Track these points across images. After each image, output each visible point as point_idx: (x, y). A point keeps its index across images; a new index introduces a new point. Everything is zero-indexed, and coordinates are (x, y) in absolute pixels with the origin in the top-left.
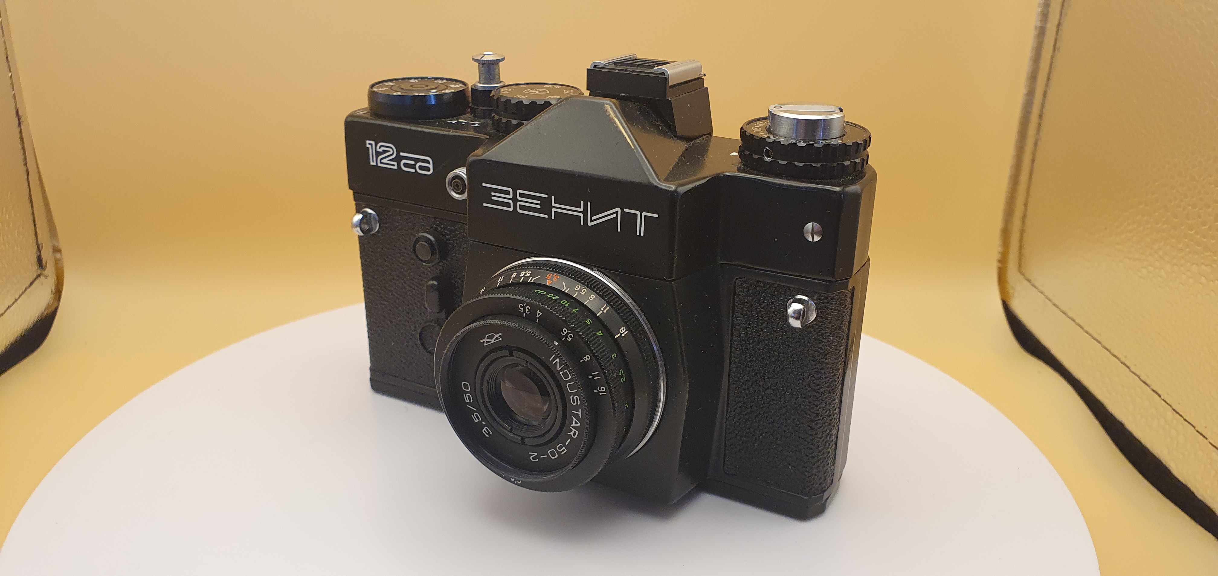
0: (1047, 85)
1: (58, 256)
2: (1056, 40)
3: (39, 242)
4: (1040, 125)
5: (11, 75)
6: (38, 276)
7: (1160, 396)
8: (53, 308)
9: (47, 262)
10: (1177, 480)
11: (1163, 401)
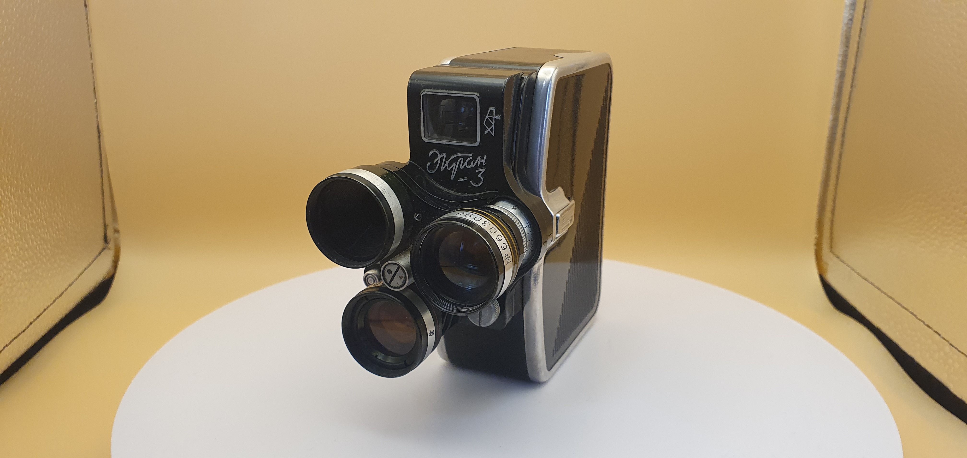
0: (847, 112)
1: (116, 235)
2: (853, 80)
3: (106, 223)
4: (843, 142)
5: (96, 102)
6: (104, 249)
7: (940, 335)
8: (112, 274)
9: (110, 239)
10: (955, 397)
11: (942, 339)
